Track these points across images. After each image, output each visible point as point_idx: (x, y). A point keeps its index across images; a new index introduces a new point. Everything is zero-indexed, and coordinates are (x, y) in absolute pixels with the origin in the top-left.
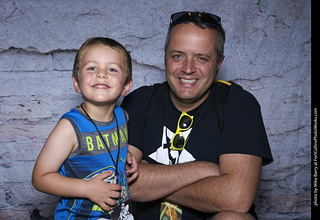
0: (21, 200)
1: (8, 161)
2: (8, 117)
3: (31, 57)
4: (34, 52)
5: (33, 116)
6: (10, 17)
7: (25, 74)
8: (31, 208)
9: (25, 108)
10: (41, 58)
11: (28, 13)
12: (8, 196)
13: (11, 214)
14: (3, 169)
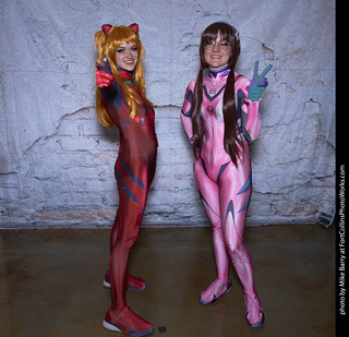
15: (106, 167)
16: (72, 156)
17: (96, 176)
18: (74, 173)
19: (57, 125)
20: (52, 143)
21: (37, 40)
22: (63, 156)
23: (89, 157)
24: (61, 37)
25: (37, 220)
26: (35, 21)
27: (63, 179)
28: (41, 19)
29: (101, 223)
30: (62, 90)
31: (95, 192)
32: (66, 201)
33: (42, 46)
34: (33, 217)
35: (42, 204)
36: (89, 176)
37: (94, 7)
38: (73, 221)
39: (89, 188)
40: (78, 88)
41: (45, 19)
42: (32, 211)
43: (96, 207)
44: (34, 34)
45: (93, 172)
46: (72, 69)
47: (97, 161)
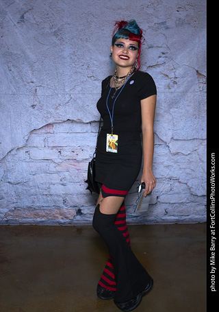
0: (71, 204)
1: (65, 182)
2: (66, 158)
3: (79, 125)
4: (81, 122)
5: (79, 158)
6: (68, 103)
7: (75, 134)
8: (77, 208)
9: (75, 153)
10: (84, 126)
11: (78, 100)
12: (65, 201)
13: (66, 211)
14: (62, 186)
15: (67, 174)
16: (39, 164)
17: (59, 181)
18: (40, 179)
19: (26, 138)
20: (22, 153)
21: (12, 69)
22: (31, 164)
23: (52, 165)
24: (32, 66)
25: (9, 218)
26: (11, 54)
27: (31, 184)
28: (15, 52)
29: (62, 221)
30: (31, 109)
31: (57, 195)
32: (33, 202)
33: (16, 74)
34: (6, 215)
35: (14, 205)
36: (53, 182)
37: (58, 42)
38: (39, 219)
39: (52, 192)
40: (44, 107)
41: (19, 52)
42: (6, 210)
43: (59, 208)
44: (10, 65)
45: (56, 178)
46: (39, 92)
47: (59, 168)
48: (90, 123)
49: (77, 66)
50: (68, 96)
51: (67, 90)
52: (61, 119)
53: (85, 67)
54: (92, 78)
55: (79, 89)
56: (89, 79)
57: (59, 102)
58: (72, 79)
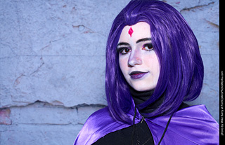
48: (77, 108)
49: (54, 8)
50: (37, 59)
51: (35, 49)
52: (24, 100)
53: (69, 8)
54: (81, 28)
55: (57, 47)
56: (75, 31)
57: (21, 69)
58: (44, 30)
